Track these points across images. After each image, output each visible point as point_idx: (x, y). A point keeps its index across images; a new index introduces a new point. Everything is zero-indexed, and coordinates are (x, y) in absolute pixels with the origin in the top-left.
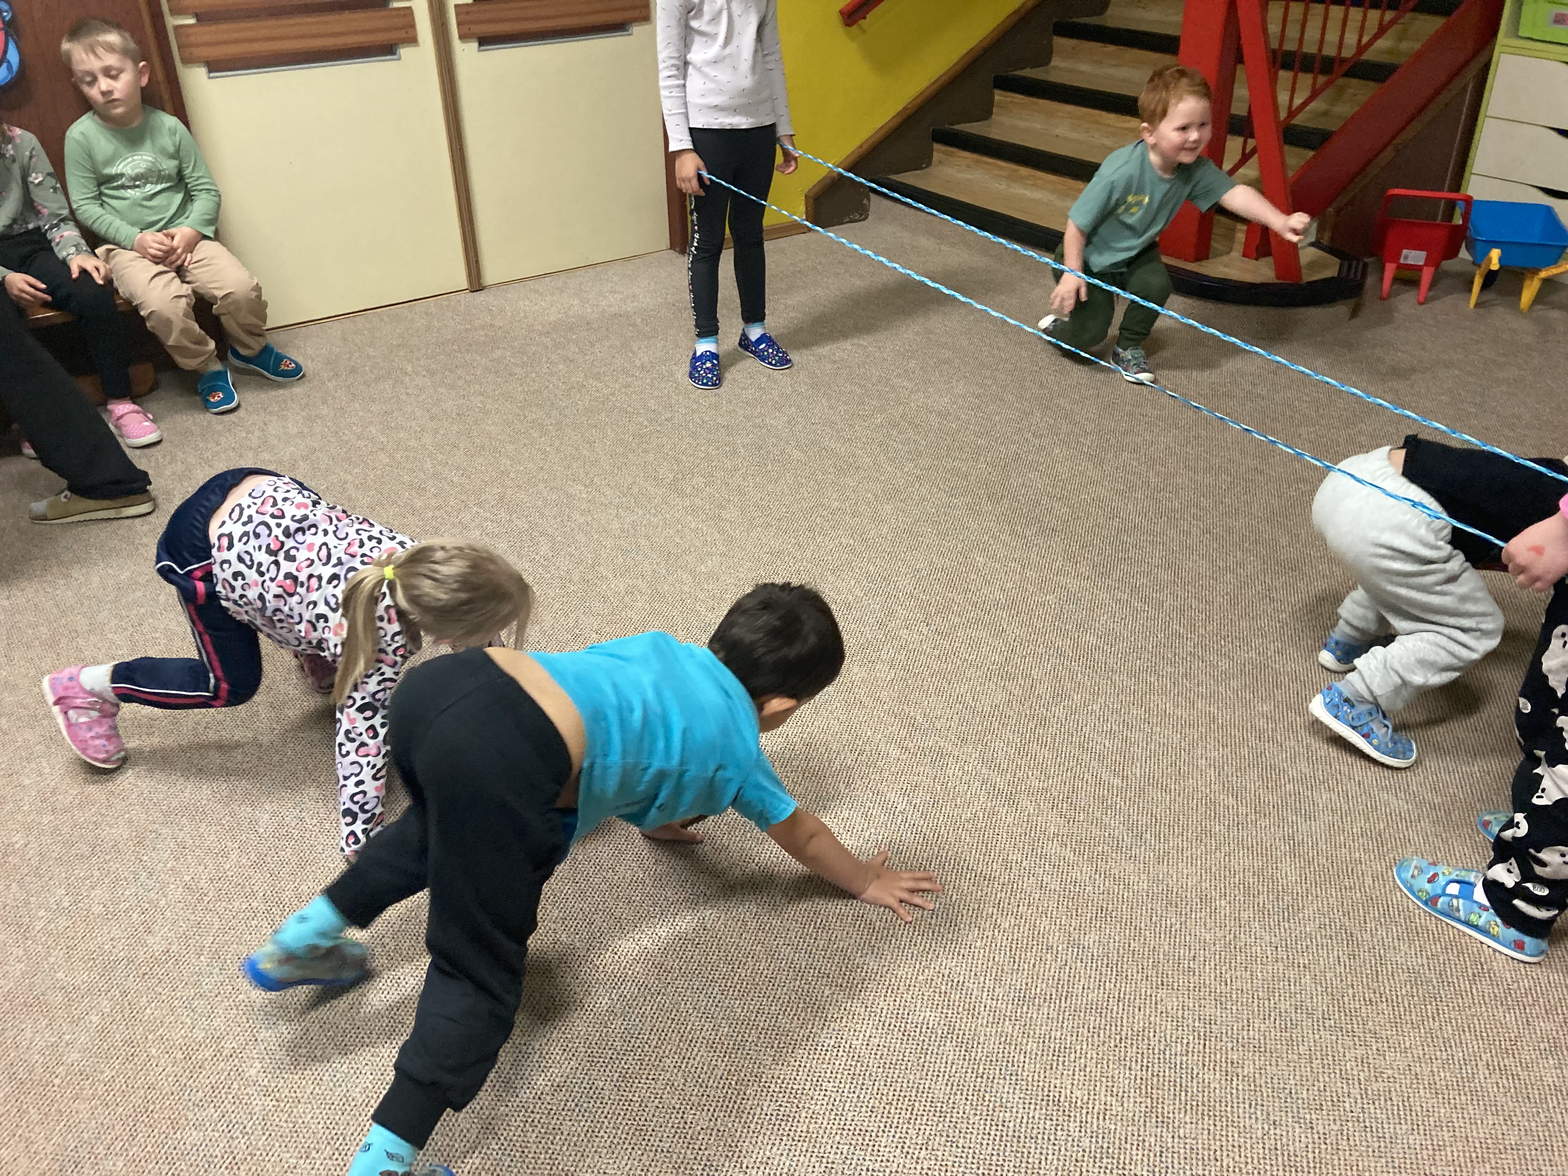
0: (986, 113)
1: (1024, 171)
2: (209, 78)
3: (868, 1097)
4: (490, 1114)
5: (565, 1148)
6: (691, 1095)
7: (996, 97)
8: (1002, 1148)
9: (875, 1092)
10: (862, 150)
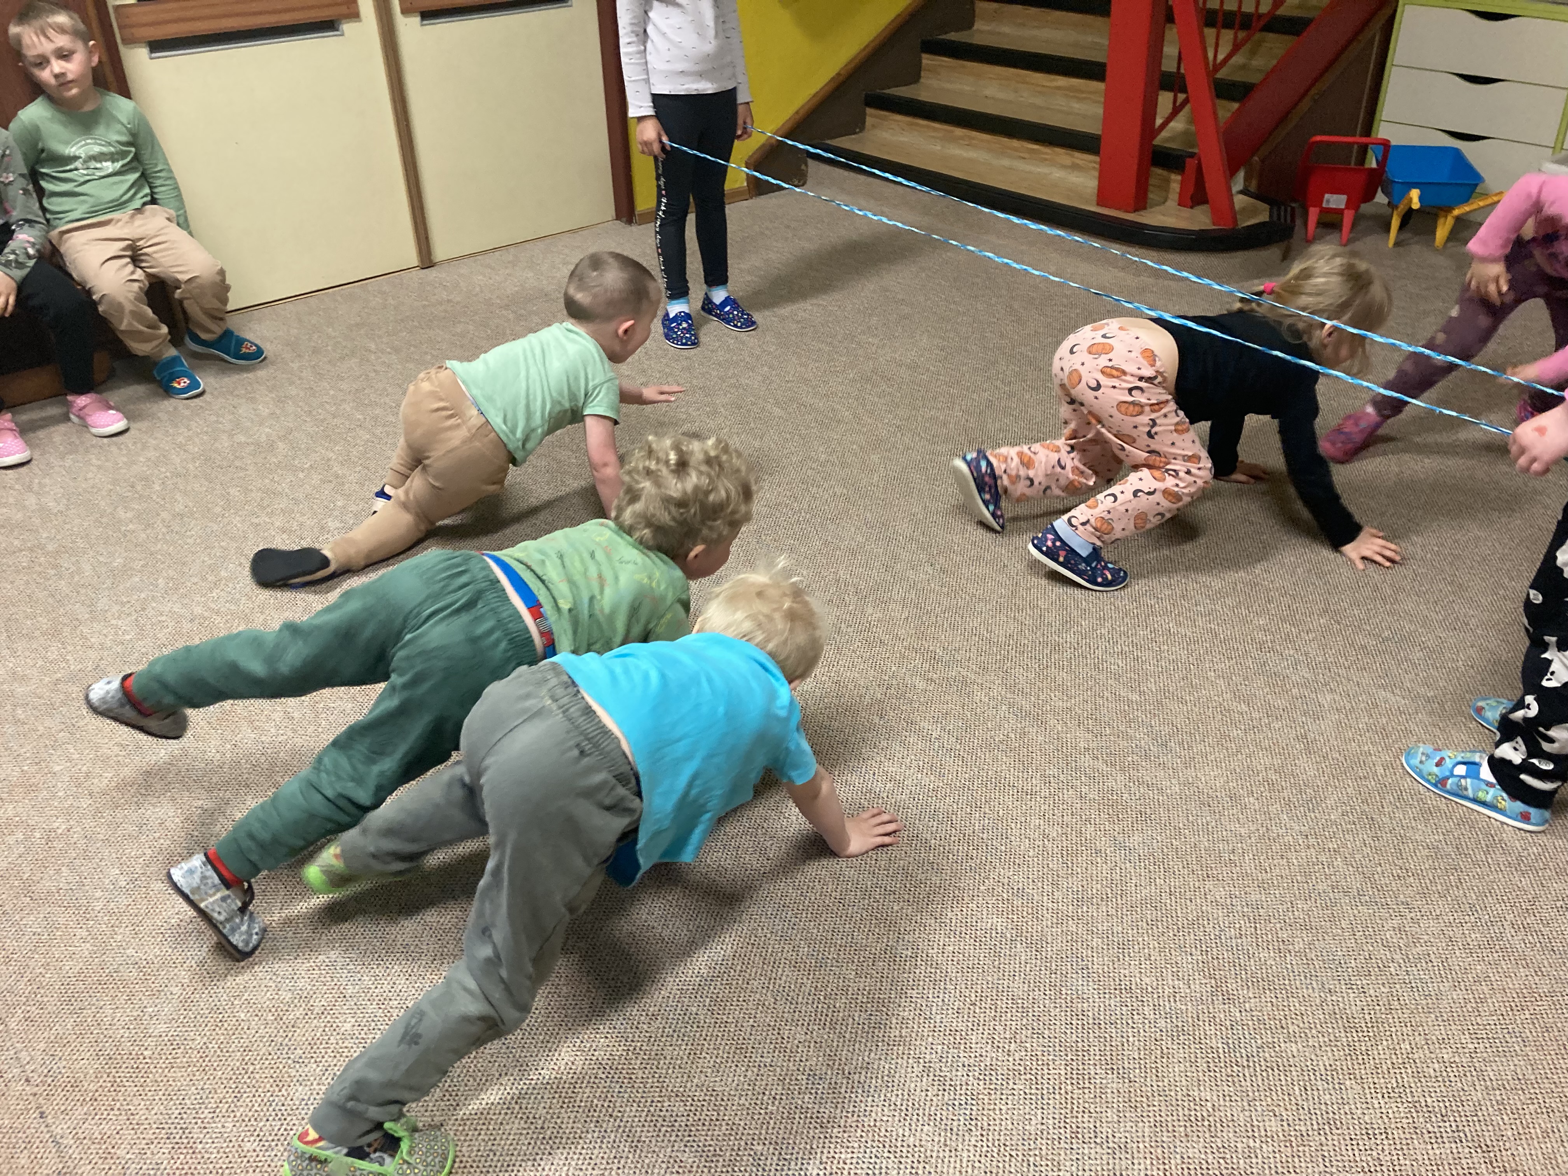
0: (915, 78)
1: (959, 132)
2: (151, 58)
3: (952, 1000)
4: (591, 1046)
5: (670, 1071)
6: (784, 1012)
7: (924, 62)
8: (1085, 1036)
9: (958, 995)
10: (797, 117)
